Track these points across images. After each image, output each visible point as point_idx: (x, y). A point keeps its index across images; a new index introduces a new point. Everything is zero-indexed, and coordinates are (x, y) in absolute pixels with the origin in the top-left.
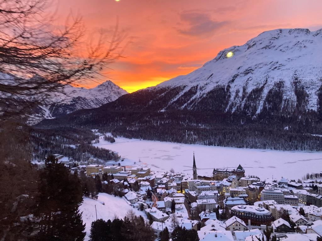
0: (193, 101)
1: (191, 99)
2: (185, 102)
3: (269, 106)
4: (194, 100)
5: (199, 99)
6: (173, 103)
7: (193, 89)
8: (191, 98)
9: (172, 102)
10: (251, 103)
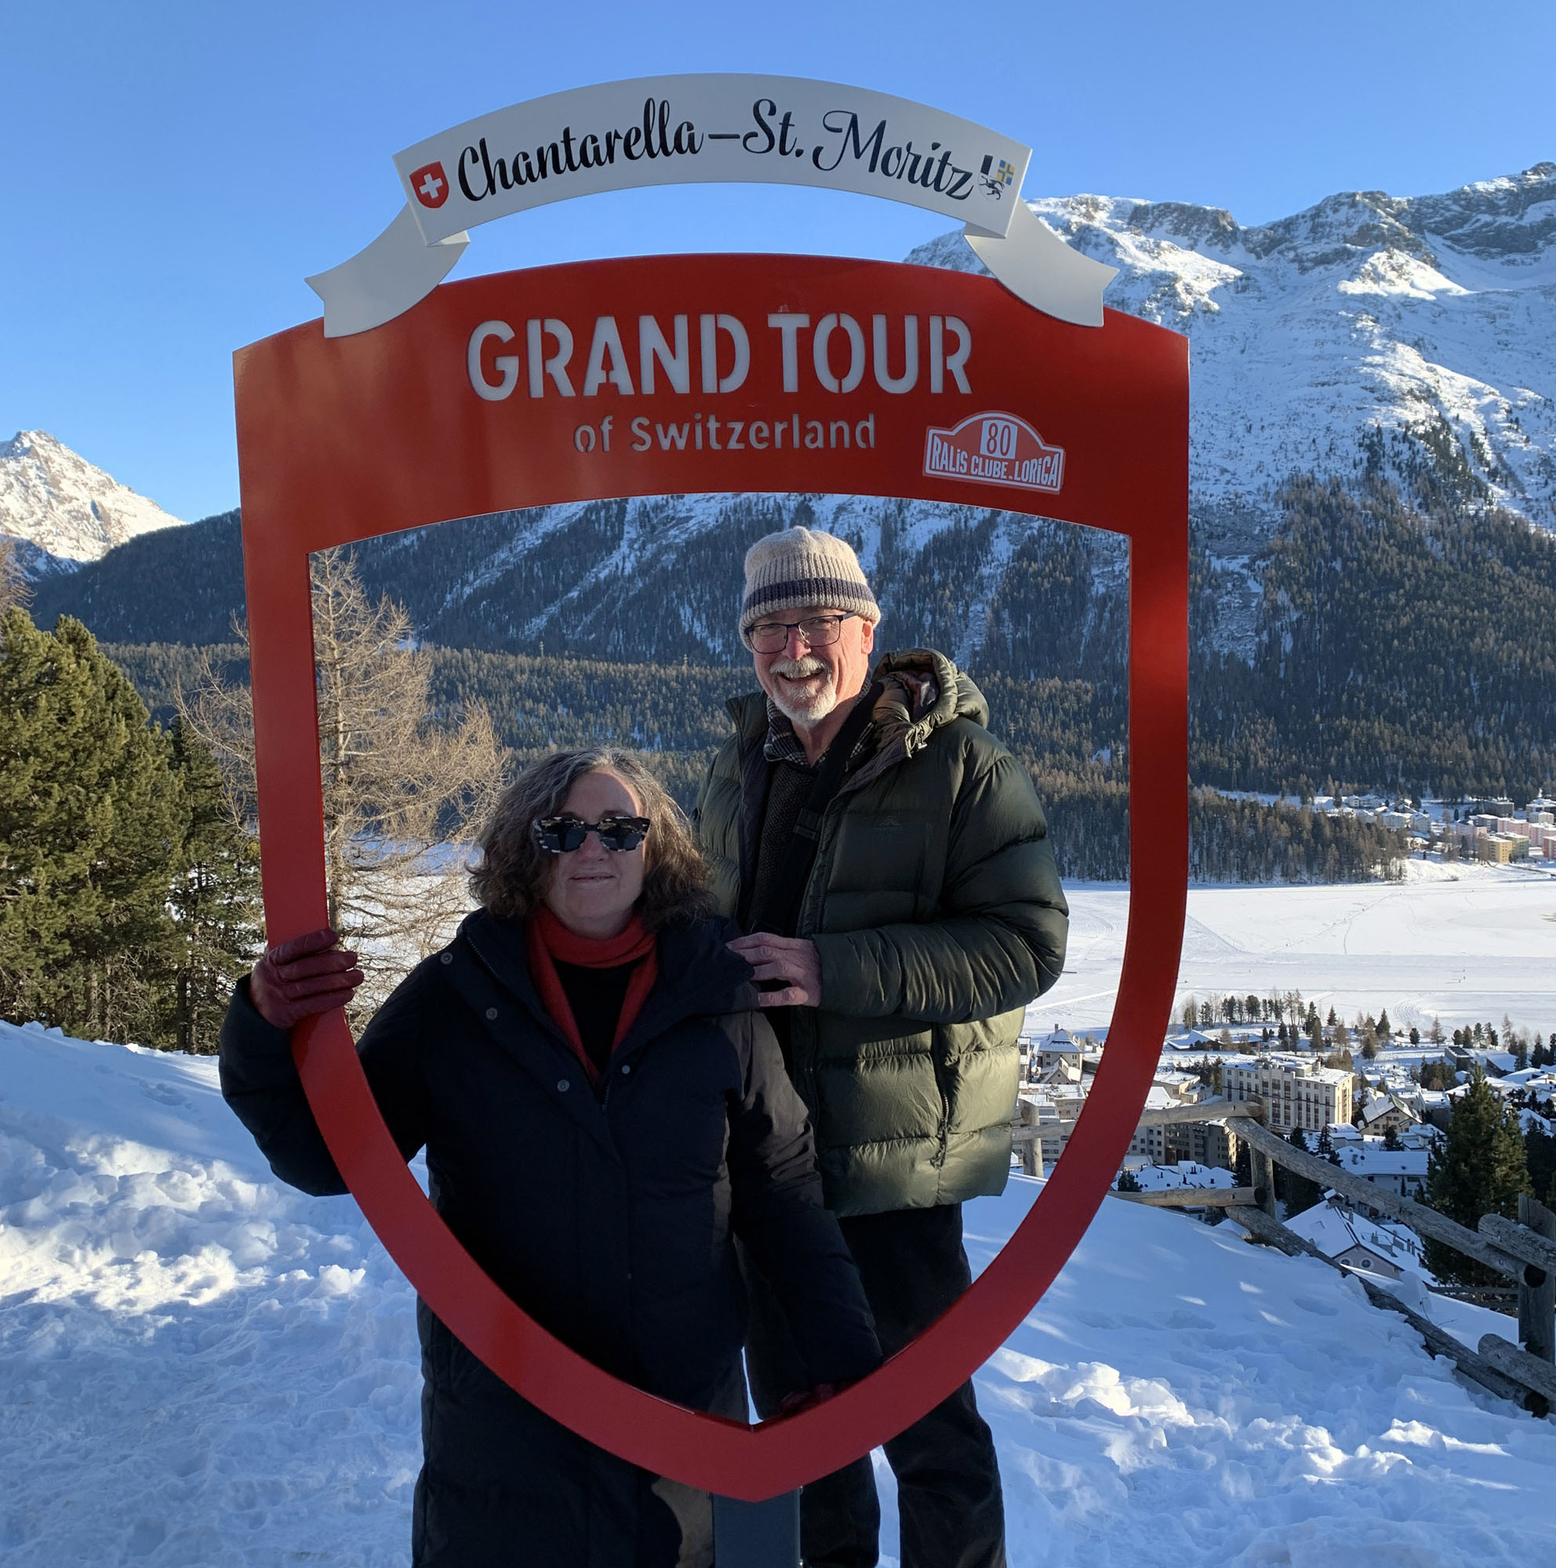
0: (597, 591)
1: (590, 579)
2: (550, 597)
3: (1016, 631)
4: (604, 587)
5: (631, 579)
6: (474, 600)
7: (598, 519)
8: (584, 568)
9: (468, 590)
10: (922, 611)
